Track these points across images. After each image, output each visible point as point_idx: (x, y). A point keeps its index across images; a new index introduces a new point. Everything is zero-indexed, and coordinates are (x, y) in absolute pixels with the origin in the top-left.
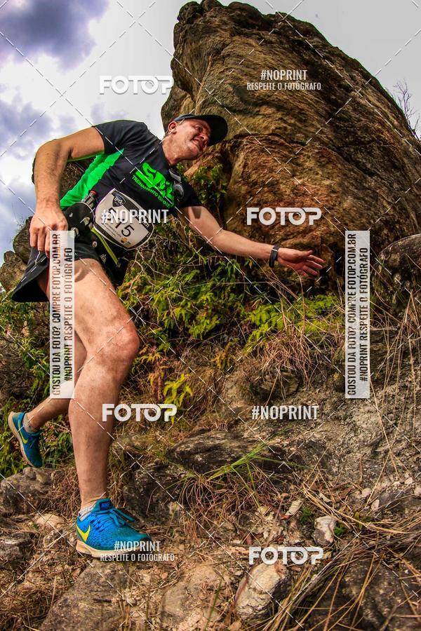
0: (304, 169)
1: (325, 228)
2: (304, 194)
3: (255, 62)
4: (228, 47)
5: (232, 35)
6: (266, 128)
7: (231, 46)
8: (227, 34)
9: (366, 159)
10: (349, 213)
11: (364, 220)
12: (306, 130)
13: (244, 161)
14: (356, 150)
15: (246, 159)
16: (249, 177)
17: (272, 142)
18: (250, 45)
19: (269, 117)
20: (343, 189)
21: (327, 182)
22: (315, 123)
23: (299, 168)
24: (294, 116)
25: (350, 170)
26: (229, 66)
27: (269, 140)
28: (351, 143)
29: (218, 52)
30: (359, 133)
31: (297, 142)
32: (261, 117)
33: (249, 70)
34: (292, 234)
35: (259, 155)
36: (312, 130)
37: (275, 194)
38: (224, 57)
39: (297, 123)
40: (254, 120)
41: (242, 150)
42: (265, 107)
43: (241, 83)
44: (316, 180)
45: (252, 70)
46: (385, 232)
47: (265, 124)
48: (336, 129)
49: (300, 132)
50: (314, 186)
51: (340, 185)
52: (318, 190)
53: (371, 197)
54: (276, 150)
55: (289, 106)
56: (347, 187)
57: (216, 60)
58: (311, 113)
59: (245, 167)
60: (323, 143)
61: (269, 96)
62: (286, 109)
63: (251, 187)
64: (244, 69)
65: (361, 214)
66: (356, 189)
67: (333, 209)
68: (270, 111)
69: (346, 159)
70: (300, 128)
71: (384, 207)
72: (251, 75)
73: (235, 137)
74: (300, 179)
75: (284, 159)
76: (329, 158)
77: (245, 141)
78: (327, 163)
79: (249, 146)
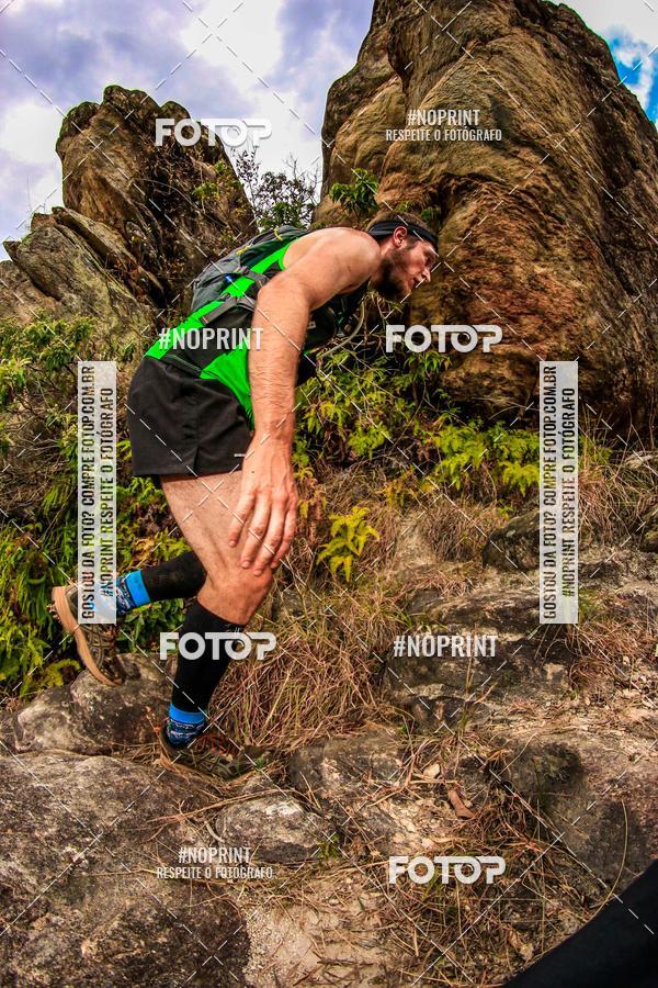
0: (552, 256)
1: (556, 343)
2: (542, 290)
3: (535, 78)
4: (502, 40)
5: (512, 24)
6: (519, 180)
7: (507, 40)
8: (505, 19)
9: (631, 270)
10: (589, 333)
11: (605, 348)
12: (571, 205)
13: (475, 215)
14: (623, 253)
15: (479, 213)
16: (474, 240)
17: (523, 203)
18: (534, 50)
19: (529, 166)
20: (593, 299)
21: (577, 284)
22: (585, 198)
23: (547, 253)
24: (561, 178)
25: (609, 278)
26: (496, 69)
27: (520, 198)
28: (620, 242)
29: (484, 39)
30: (634, 233)
31: (554, 216)
32: (517, 161)
33: (523, 87)
34: (511, 337)
35: (500, 215)
36: (579, 206)
37: (504, 275)
38: (492, 53)
39: (563, 191)
40: (506, 162)
41: (477, 197)
42: (528, 150)
43: (506, 101)
44: (564, 276)
45: (526, 88)
46: (624, 371)
47: (519, 174)
48: (608, 216)
49: (562, 203)
50: (559, 284)
51: (592, 293)
52: (563, 291)
53: (623, 323)
54: (525, 216)
55: (561, 162)
56: (599, 300)
57: (479, 51)
58: (584, 182)
59: (474, 222)
60: (586, 228)
61: (539, 137)
62: (556, 165)
63: (473, 255)
64: (517, 83)
65: (604, 340)
66: (608, 304)
67: (572, 321)
68: (533, 158)
69: (608, 261)
70: (565, 198)
71: (633, 339)
72: (523, 96)
73: (469, 175)
74: (543, 266)
75: (531, 232)
76: (590, 254)
77: (484, 187)
78: (585, 259)
79: (488, 197)
